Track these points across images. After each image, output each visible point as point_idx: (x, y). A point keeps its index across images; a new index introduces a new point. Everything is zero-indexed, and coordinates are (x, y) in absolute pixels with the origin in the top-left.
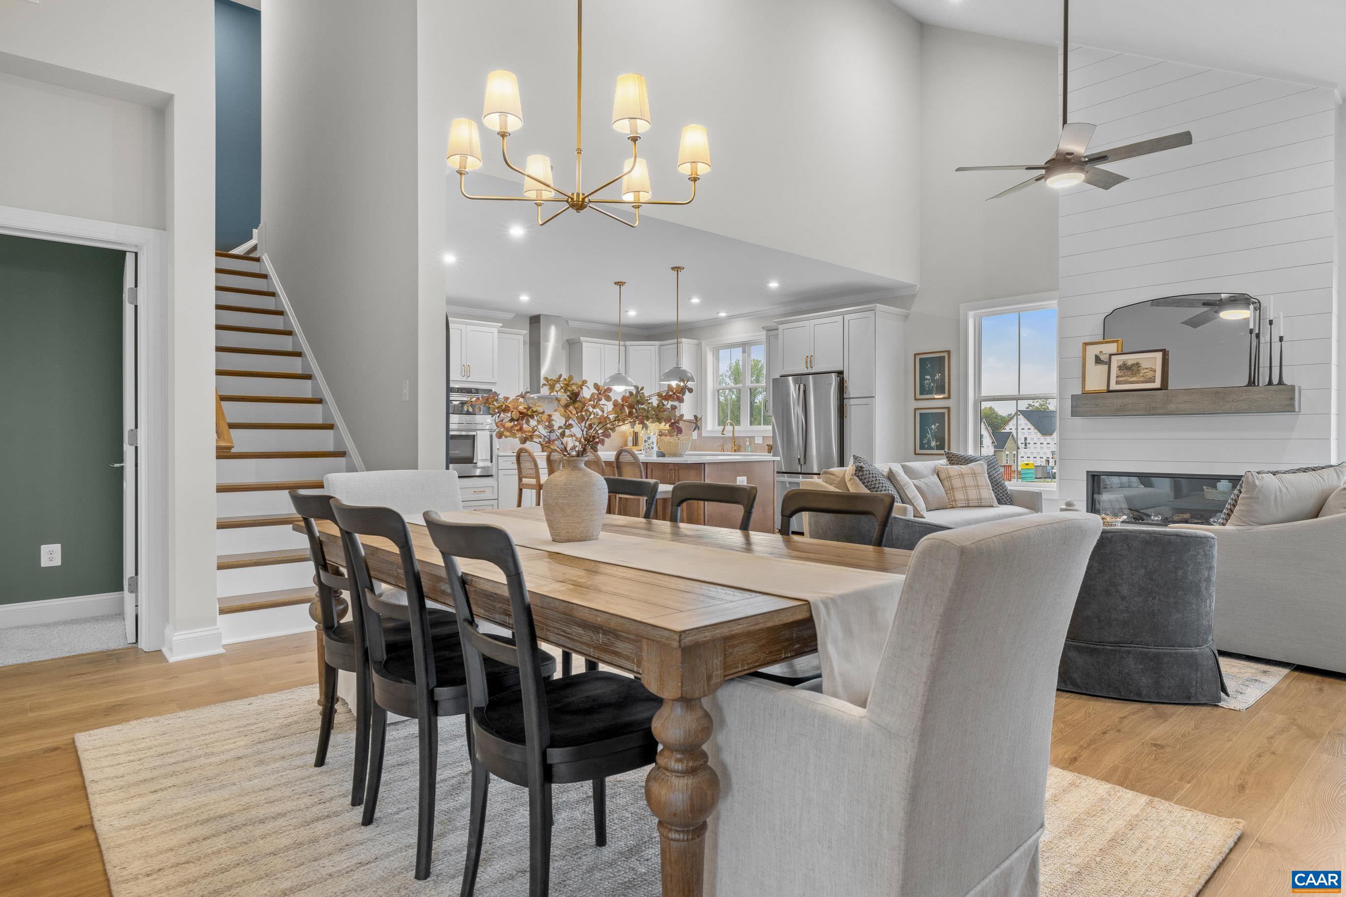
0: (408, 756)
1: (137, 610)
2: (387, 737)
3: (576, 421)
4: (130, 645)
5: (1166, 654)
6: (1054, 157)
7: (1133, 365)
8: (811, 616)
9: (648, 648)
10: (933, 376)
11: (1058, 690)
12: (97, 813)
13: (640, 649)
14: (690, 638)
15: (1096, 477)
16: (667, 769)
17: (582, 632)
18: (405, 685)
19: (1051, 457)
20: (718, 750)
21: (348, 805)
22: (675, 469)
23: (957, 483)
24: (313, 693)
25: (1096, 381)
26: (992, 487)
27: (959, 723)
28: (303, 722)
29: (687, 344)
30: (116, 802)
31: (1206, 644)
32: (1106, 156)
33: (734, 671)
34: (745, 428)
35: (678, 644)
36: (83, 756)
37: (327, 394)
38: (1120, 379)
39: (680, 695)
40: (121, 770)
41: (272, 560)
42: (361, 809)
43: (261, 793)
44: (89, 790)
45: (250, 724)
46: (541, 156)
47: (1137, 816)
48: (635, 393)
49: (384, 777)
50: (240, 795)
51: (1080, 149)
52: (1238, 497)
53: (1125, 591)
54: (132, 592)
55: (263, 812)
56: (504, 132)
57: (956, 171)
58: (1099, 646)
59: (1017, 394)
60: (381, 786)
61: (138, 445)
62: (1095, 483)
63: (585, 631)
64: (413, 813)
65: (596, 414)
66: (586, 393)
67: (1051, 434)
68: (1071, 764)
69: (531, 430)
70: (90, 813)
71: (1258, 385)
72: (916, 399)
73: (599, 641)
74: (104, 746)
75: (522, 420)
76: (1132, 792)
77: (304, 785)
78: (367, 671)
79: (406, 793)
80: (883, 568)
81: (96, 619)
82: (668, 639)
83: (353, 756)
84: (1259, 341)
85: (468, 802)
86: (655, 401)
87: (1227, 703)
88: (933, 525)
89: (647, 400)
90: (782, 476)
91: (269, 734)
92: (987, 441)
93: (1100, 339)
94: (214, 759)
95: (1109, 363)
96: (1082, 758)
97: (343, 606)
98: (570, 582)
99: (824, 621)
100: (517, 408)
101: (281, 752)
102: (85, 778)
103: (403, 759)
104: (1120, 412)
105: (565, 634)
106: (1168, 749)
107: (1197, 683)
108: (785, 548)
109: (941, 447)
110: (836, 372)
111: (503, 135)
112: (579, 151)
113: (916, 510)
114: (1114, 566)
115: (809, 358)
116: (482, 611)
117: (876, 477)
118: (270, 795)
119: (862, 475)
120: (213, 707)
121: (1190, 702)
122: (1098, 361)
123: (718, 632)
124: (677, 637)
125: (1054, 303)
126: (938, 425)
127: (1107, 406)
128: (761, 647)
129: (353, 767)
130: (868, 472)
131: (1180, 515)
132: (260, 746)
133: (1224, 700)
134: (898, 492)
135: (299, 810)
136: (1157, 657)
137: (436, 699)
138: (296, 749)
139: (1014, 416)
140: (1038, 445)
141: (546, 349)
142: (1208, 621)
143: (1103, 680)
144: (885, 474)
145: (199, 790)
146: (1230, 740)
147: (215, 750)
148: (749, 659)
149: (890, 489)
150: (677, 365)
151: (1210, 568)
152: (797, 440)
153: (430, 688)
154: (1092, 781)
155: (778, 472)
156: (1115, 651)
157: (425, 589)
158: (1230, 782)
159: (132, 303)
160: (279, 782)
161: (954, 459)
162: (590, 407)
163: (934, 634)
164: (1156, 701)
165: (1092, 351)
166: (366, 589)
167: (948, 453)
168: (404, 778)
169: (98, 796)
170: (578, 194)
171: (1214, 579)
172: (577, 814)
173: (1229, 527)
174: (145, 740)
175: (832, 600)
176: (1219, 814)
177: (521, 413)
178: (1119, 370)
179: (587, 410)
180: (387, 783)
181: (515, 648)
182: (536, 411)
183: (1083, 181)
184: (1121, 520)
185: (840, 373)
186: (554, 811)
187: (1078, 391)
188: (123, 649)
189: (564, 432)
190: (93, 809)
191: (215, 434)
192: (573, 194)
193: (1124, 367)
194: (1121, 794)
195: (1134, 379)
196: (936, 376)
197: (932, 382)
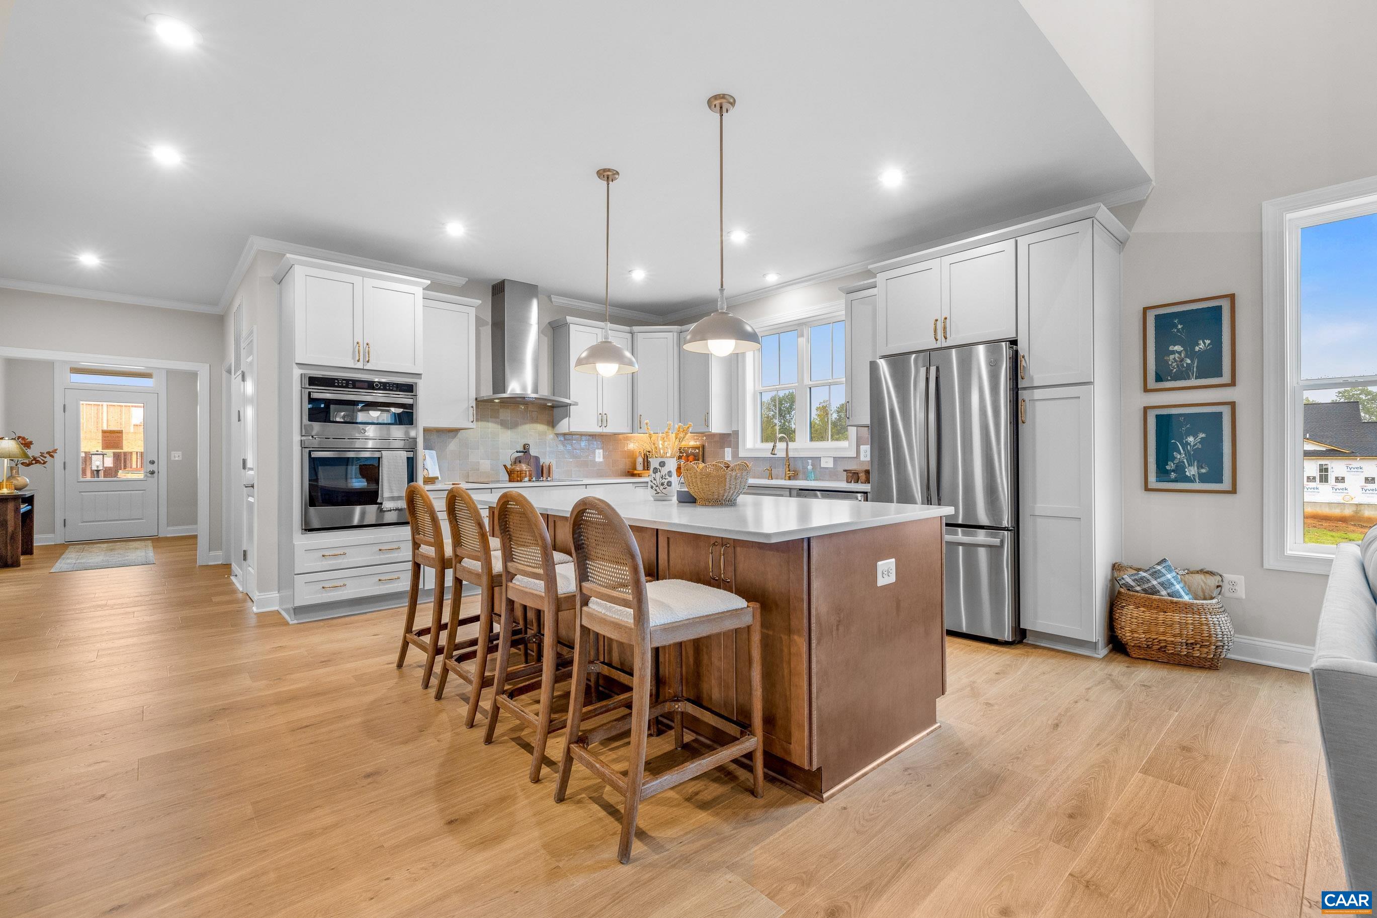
10: (1190, 345)
34: (803, 445)
72: (1145, 391)
109: (1212, 476)
110: (1003, 342)
115: (940, 322)
126: (1202, 435)
167: (1231, 491)
185: (1013, 343)
196: (1198, 344)
197: (1186, 356)
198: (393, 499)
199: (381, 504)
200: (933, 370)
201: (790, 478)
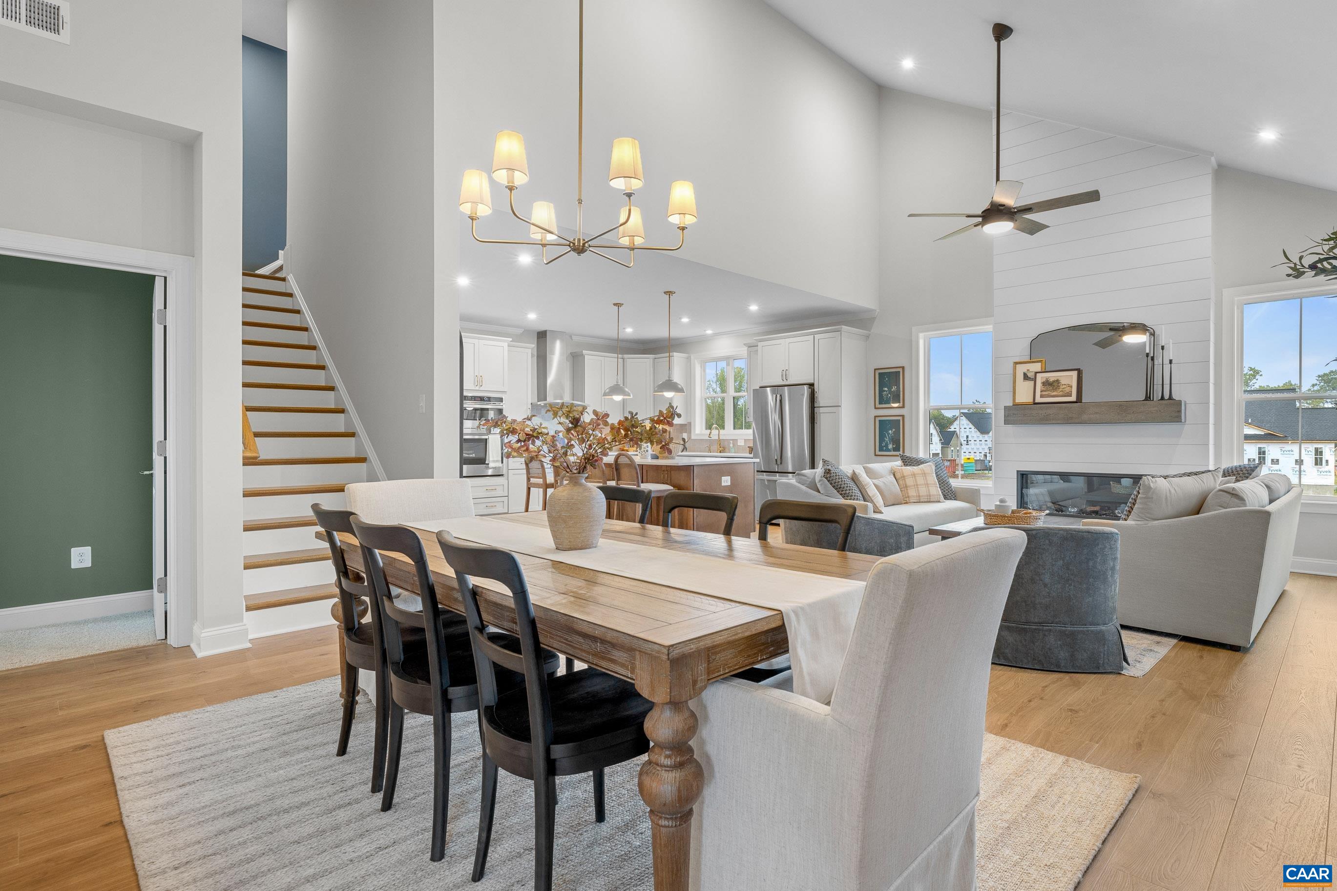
0: (424, 743)
1: (166, 607)
2: (405, 726)
3: (577, 442)
4: (159, 642)
5: (1079, 632)
6: (989, 207)
7: (1054, 381)
8: (784, 624)
9: (640, 658)
10: (890, 388)
11: (993, 663)
12: (125, 809)
13: (634, 658)
14: (677, 651)
15: (1024, 476)
16: (657, 765)
17: (582, 641)
18: (421, 685)
19: (988, 452)
20: (702, 743)
21: (368, 792)
22: (667, 471)
23: (910, 482)
24: (336, 685)
25: (1024, 394)
26: (940, 484)
27: (909, 717)
28: (325, 713)
29: (678, 358)
30: (145, 798)
31: (1112, 622)
32: (1031, 208)
33: (716, 674)
34: (729, 432)
35: (667, 657)
36: (112, 753)
37: (349, 406)
38: (1044, 393)
39: (668, 700)
40: (150, 766)
41: (296, 559)
42: (380, 796)
43: (286, 783)
44: (118, 787)
45: (276, 716)
46: (545, 203)
47: (1055, 775)
48: (630, 418)
49: (403, 763)
50: (266, 786)
51: (1010, 201)
52: (1137, 497)
53: (1047, 579)
54: (161, 592)
55: (287, 802)
56: (512, 186)
57: (908, 216)
58: (1025, 626)
59: (960, 404)
60: (399, 772)
61: (167, 456)
62: (1024, 479)
63: (584, 640)
64: (429, 798)
65: (595, 436)
66: (587, 418)
67: (988, 433)
68: (1002, 730)
69: (536, 450)
70: (120, 809)
71: (1153, 400)
72: (875, 408)
73: (597, 649)
74: (134, 742)
75: (529, 441)
76: (1052, 753)
77: (327, 774)
78: (386, 669)
79: (422, 778)
80: (846, 574)
81: (125, 616)
82: (658, 652)
83: (373, 744)
84: (1154, 363)
85: (480, 785)
86: (648, 425)
87: (1128, 671)
88: (889, 522)
89: (641, 423)
90: (761, 475)
91: (293, 726)
92: (936, 439)
93: (1027, 359)
94: (240, 752)
95: (1035, 380)
96: (1012, 724)
97: (363, 607)
98: (571, 594)
99: (795, 629)
100: (523, 430)
101: (306, 743)
102: (114, 775)
103: (420, 746)
104: (1045, 420)
105: (567, 642)
106: (1081, 714)
107: (1104, 655)
108: (761, 553)
109: (897, 449)
110: (807, 384)
111: (511, 189)
112: (580, 201)
113: (875, 506)
114: (1038, 558)
115: (784, 371)
116: (492, 618)
117: (841, 478)
118: (294, 785)
119: (830, 477)
120: (240, 701)
121: (1099, 671)
122: (1026, 377)
123: (702, 644)
124: (666, 651)
125: (989, 328)
126: (894, 430)
127: (1033, 416)
128: (740, 652)
129: (373, 755)
130: (835, 474)
131: (1092, 507)
132: (285, 738)
133: (1126, 669)
134: (860, 491)
135: (322, 799)
136: (1073, 634)
137: (450, 697)
138: (319, 739)
139: (957, 417)
140: (978, 442)
141: (551, 361)
142: (1113, 603)
143: (1029, 655)
144: (849, 475)
145: (226, 783)
146: (1130, 704)
147: (241, 743)
148: (730, 663)
149: (853, 488)
150: (669, 377)
151: (1115, 559)
152: (775, 442)
153: (444, 688)
154: (1020, 745)
155: (758, 471)
156: (1039, 630)
157: (438, 597)
158: (1130, 741)
159: (161, 324)
160: (303, 772)
161: (907, 461)
162: (590, 430)
163: (887, 645)
164: (1072, 671)
165: (1021, 369)
166: (384, 597)
167: (903, 456)
168: (421, 764)
169: (127, 792)
170: (579, 240)
171: (1118, 568)
172: (579, 793)
173: (1130, 522)
174: (174, 735)
175: (802, 608)
176: (1121, 770)
177: (527, 435)
178: (1043, 385)
179: (587, 433)
180: (406, 770)
181: (522, 657)
182: (541, 433)
183: (1013, 228)
184: (1044, 514)
185: (811, 385)
186: (558, 791)
187: (1010, 403)
188: (152, 645)
189: (567, 451)
190: (122, 805)
191: (242, 444)
192: (574, 240)
193: (1047, 383)
194: (1043, 756)
195: (1054, 393)
196: (893, 388)
197: (889, 393)
198: (494, 461)
199: (488, 464)
200: (778, 396)
201: (720, 452)
